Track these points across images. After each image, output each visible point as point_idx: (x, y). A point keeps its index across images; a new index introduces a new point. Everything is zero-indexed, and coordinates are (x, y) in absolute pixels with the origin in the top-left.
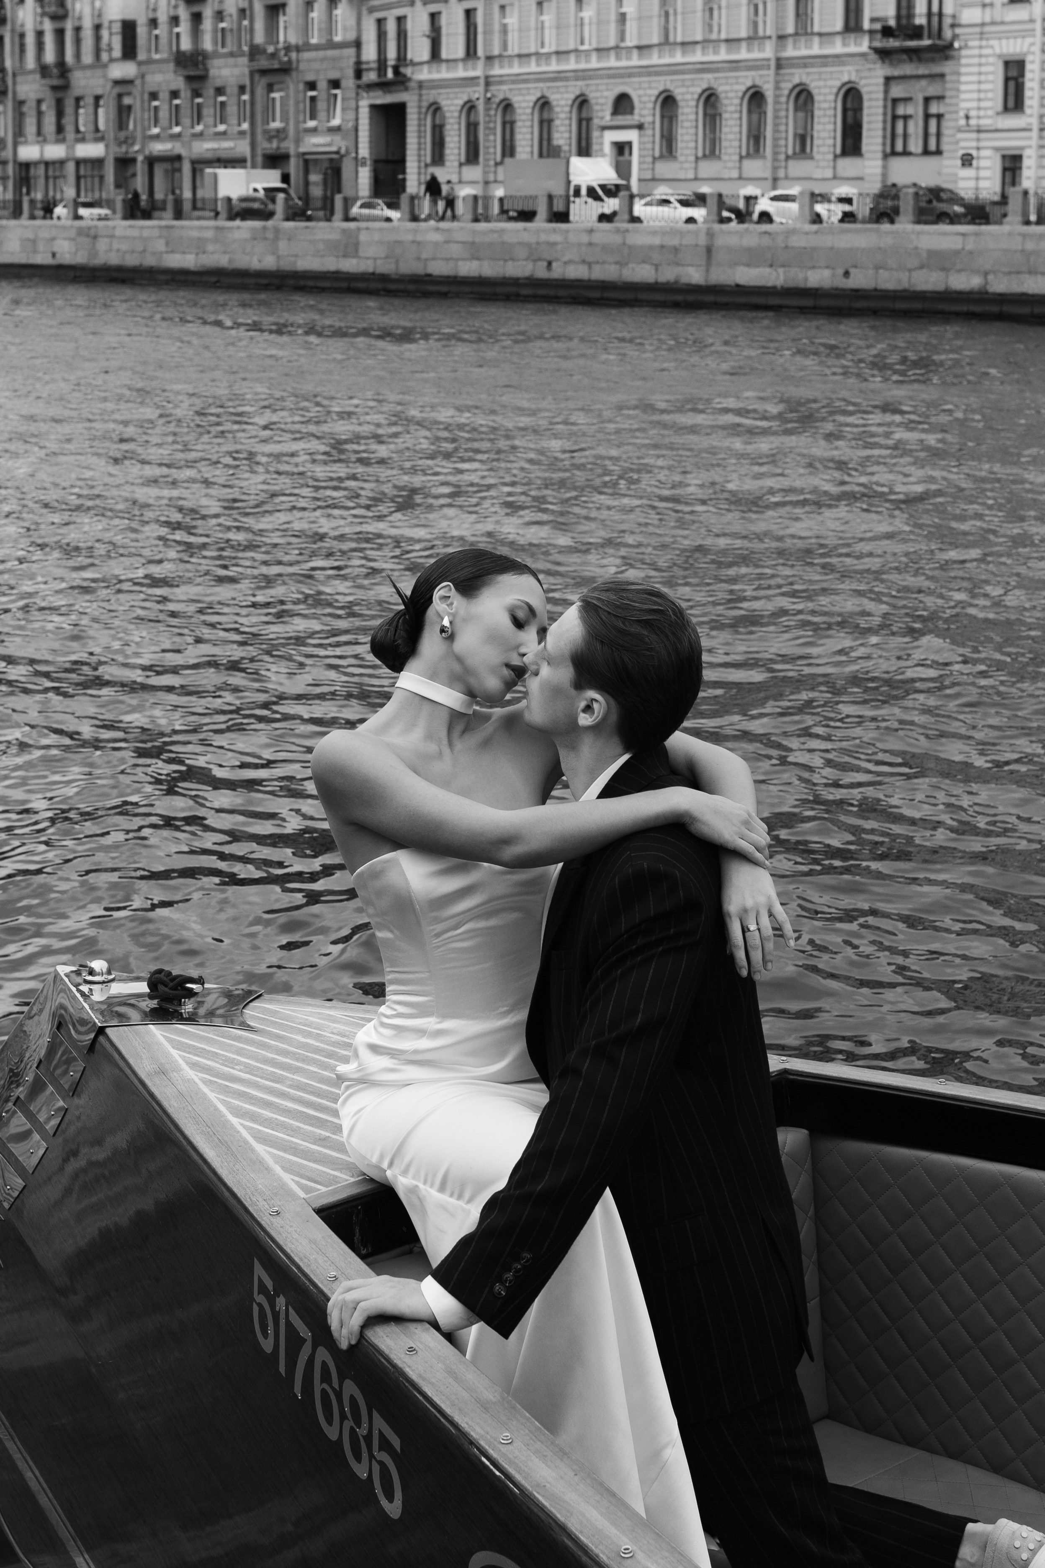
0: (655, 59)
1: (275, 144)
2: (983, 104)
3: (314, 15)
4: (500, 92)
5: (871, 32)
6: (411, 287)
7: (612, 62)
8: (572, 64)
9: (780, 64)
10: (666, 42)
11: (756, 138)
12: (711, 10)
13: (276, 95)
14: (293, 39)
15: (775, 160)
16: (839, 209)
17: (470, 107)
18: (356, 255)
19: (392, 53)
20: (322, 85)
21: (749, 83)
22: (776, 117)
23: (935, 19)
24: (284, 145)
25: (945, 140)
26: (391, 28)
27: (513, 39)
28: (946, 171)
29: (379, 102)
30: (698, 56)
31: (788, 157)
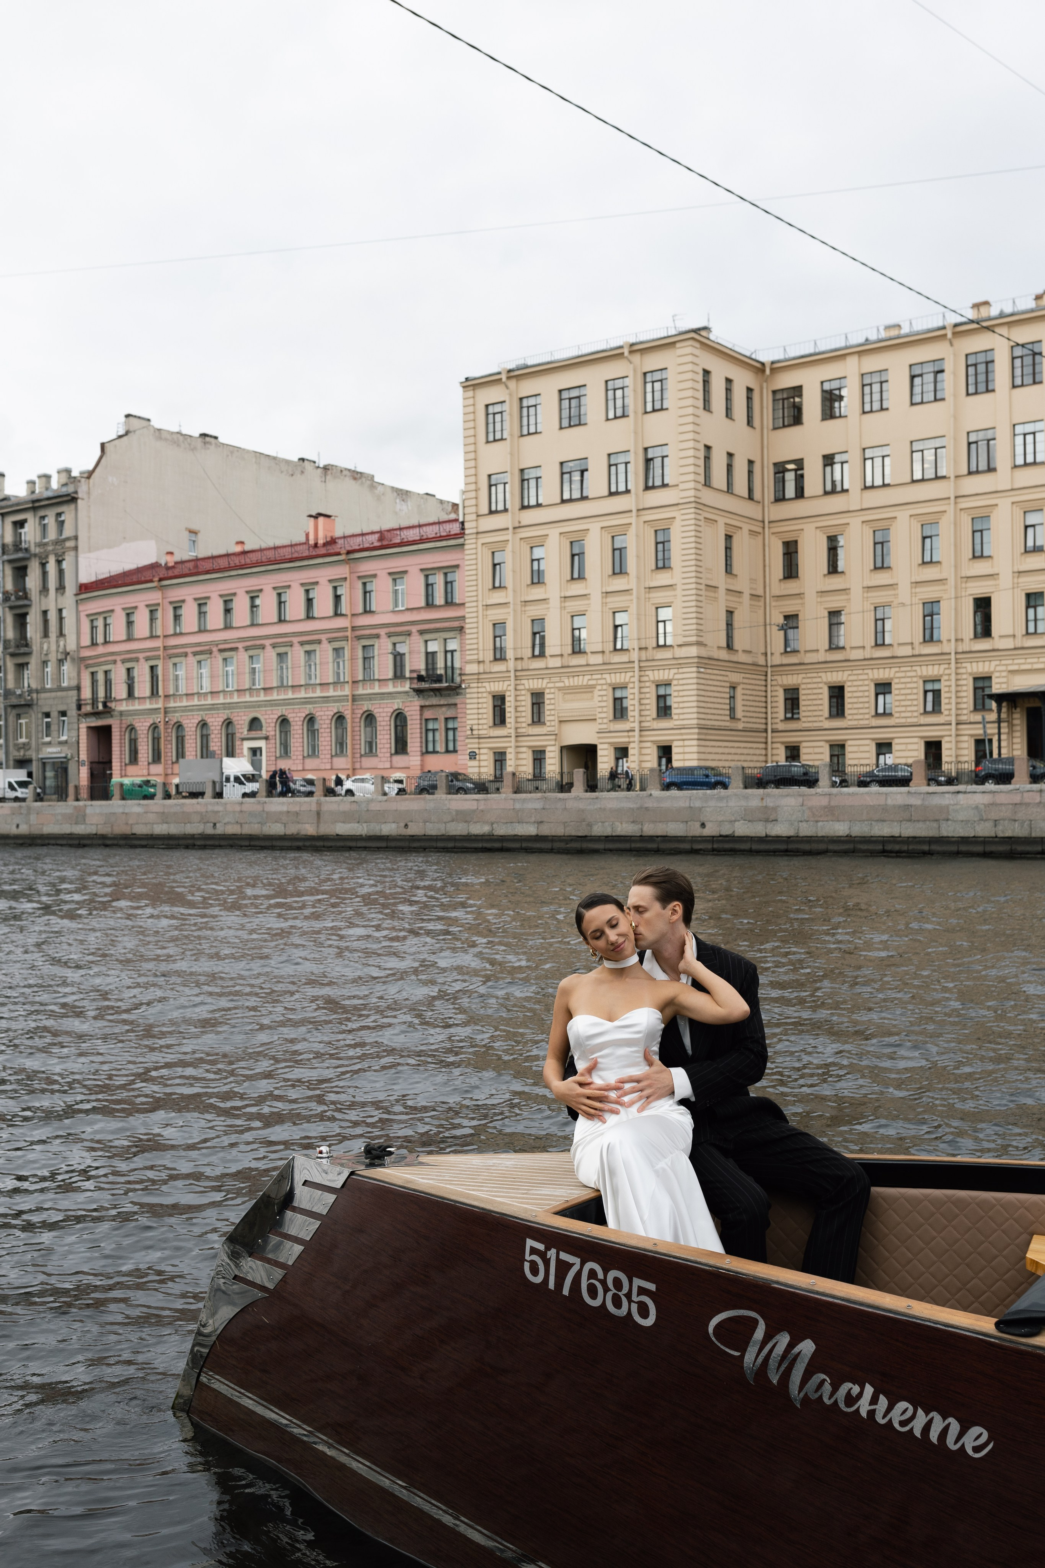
0: (275, 696)
1: (22, 753)
2: (481, 722)
3: (49, 669)
4: (174, 718)
5: (411, 678)
6: (122, 842)
7: (247, 698)
8: (221, 700)
9: (354, 698)
10: (282, 686)
11: (341, 744)
12: (310, 666)
13: (23, 721)
14: (34, 686)
15: (353, 757)
16: (397, 786)
17: (154, 727)
18: (84, 822)
19: (101, 694)
20: (54, 714)
21: (335, 711)
22: (353, 731)
23: (449, 672)
24: (28, 753)
25: (458, 744)
26: (101, 677)
27: (182, 684)
28: (460, 762)
29: (93, 724)
30: (302, 694)
31: (361, 756)
